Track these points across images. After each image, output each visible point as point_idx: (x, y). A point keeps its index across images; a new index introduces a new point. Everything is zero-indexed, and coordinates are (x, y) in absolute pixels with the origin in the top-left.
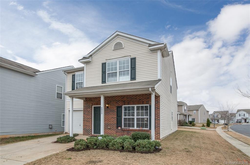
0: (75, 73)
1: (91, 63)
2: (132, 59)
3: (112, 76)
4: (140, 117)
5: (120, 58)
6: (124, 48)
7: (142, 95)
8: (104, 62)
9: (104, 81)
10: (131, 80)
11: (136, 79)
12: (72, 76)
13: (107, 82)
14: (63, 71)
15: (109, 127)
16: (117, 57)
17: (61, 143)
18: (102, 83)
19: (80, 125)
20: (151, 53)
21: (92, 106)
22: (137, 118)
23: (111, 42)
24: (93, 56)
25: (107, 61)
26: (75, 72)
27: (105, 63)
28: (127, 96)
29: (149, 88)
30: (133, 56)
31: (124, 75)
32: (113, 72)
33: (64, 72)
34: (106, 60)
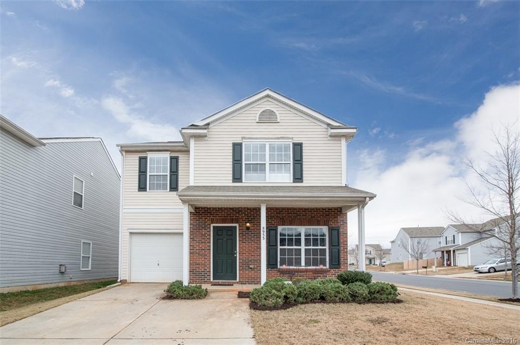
0: (147, 154)
1: (206, 138)
2: (295, 145)
3: (255, 170)
4: (311, 247)
5: (272, 139)
6: (278, 122)
7: (317, 209)
8: (238, 141)
9: (237, 178)
10: (294, 182)
11: (303, 180)
12: (138, 158)
13: (243, 181)
14: (118, 146)
15: (251, 266)
16: (265, 136)
17: (188, 299)
18: (233, 182)
19: (158, 264)
20: (329, 140)
21: (210, 224)
22: (305, 249)
23: (252, 107)
24: (211, 126)
25: (244, 140)
26: (147, 152)
27: (240, 145)
28: (288, 210)
29: (366, 198)
30: (296, 141)
31: (279, 170)
32: (257, 164)
33: (120, 147)
34: (243, 138)
